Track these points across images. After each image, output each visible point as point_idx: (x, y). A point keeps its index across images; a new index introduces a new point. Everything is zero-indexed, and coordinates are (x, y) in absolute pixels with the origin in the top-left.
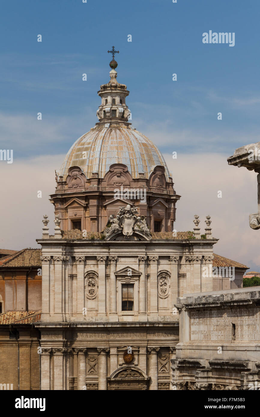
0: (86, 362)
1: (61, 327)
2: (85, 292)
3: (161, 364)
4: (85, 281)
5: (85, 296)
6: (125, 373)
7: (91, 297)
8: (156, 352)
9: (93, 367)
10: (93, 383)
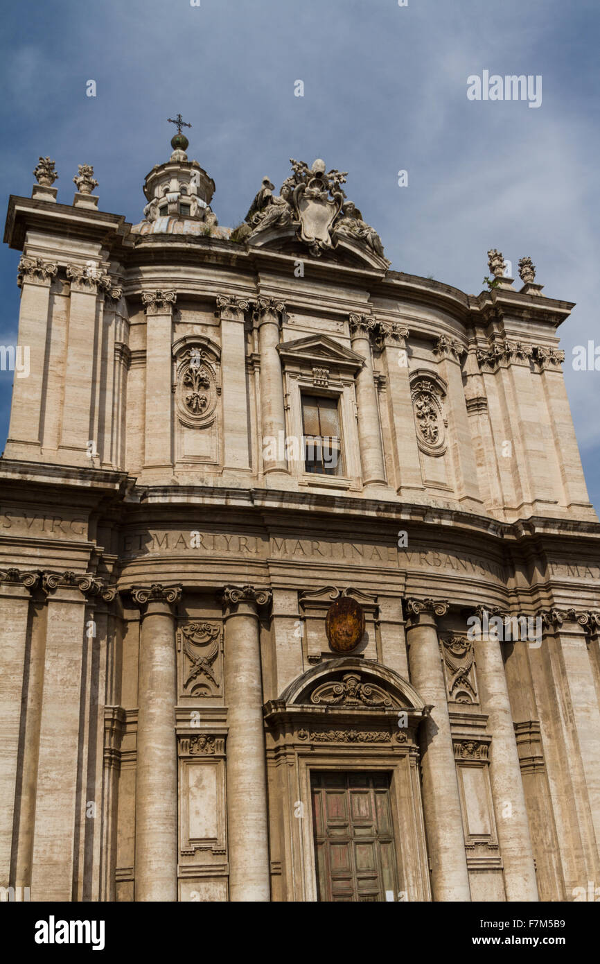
0: (175, 647)
1: (88, 484)
2: (176, 405)
3: (450, 672)
4: (175, 371)
5: (176, 416)
6: (339, 688)
7: (193, 419)
8: (436, 618)
9: (204, 668)
10: (206, 732)
